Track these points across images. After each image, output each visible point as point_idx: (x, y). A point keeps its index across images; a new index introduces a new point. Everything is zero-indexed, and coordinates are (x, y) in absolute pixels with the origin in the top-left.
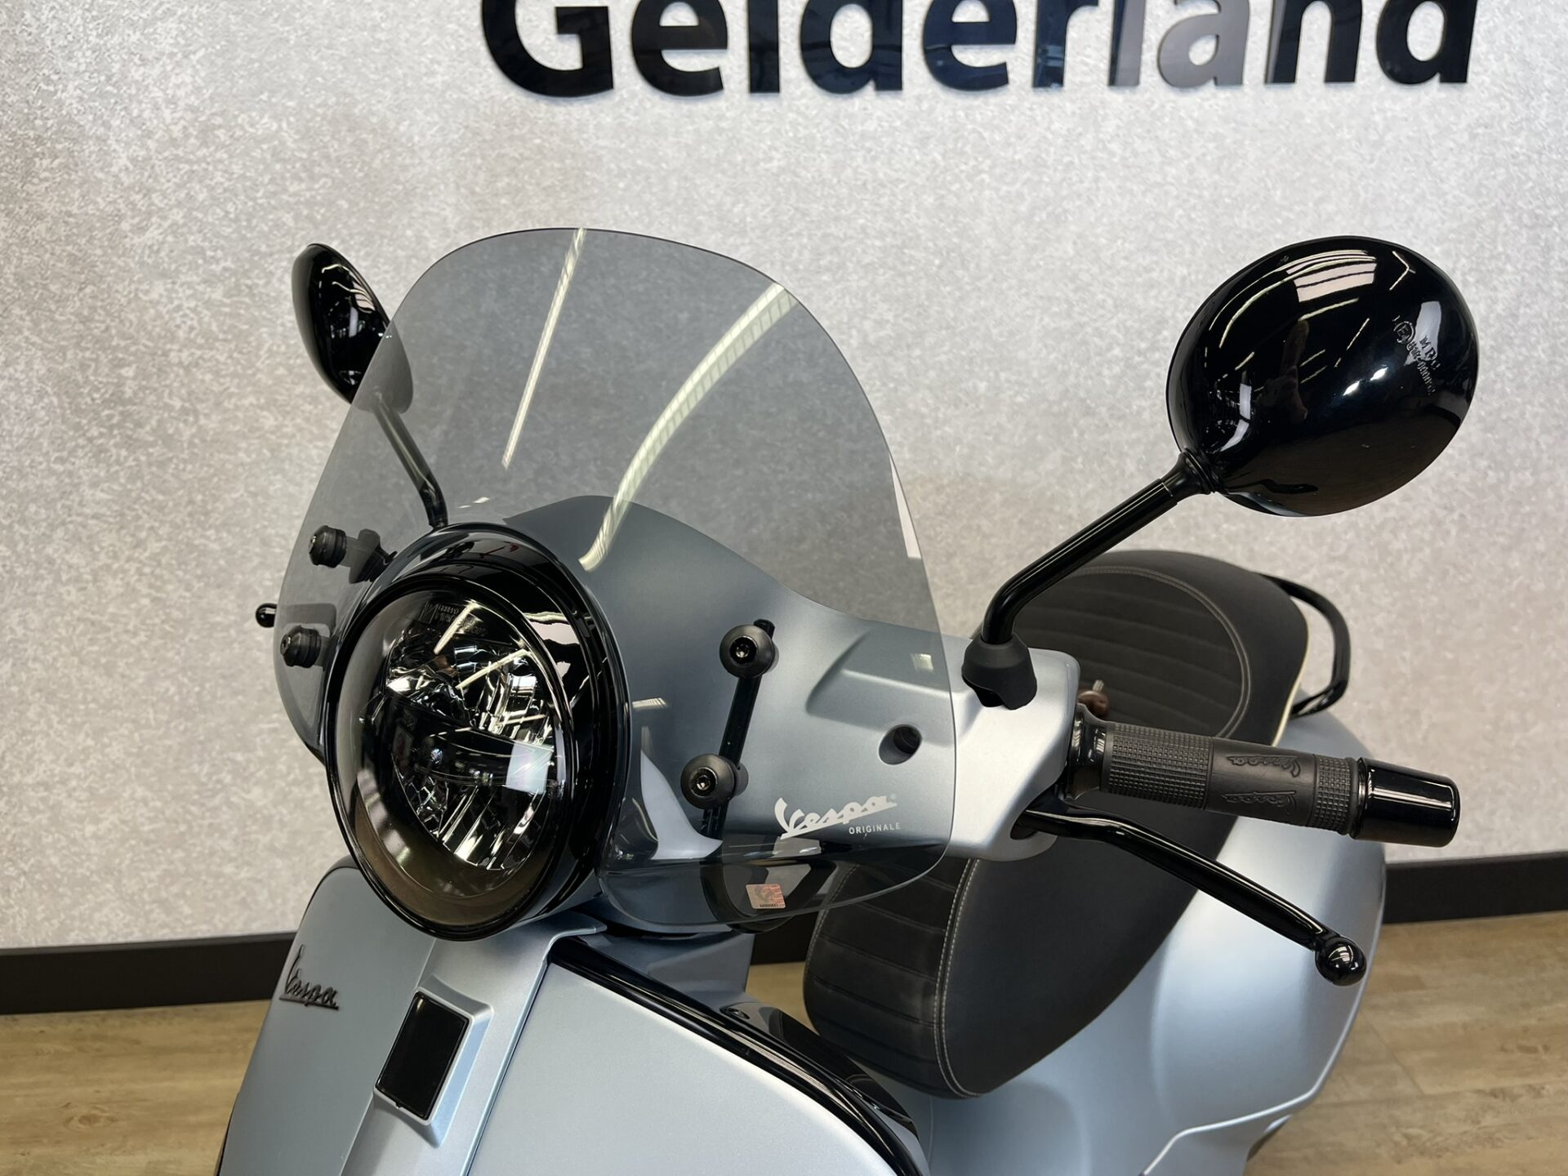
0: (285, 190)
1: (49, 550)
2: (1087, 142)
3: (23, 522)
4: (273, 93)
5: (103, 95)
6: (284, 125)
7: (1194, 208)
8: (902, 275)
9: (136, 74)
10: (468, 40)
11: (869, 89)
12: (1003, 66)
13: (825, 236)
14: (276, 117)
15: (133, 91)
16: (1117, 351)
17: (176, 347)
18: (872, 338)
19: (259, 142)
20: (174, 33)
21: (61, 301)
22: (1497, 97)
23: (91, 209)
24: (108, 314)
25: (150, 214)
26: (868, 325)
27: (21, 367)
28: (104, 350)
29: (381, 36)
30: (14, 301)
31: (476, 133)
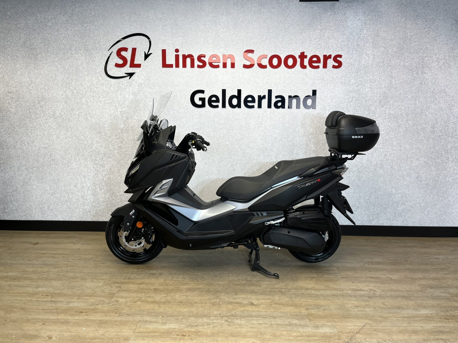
1: (128, 162)
2: (265, 115)
3: (125, 158)
5: (145, 106)
7: (280, 123)
8: (241, 131)
9: (149, 103)
10: (188, 101)
11: (237, 108)
12: (254, 105)
13: (231, 125)
16: (270, 142)
18: (237, 139)
21: (136, 130)
22: (320, 110)
23: (141, 119)
26: (236, 137)
27: (129, 138)
29: (178, 100)
30: (130, 129)
31: (188, 111)
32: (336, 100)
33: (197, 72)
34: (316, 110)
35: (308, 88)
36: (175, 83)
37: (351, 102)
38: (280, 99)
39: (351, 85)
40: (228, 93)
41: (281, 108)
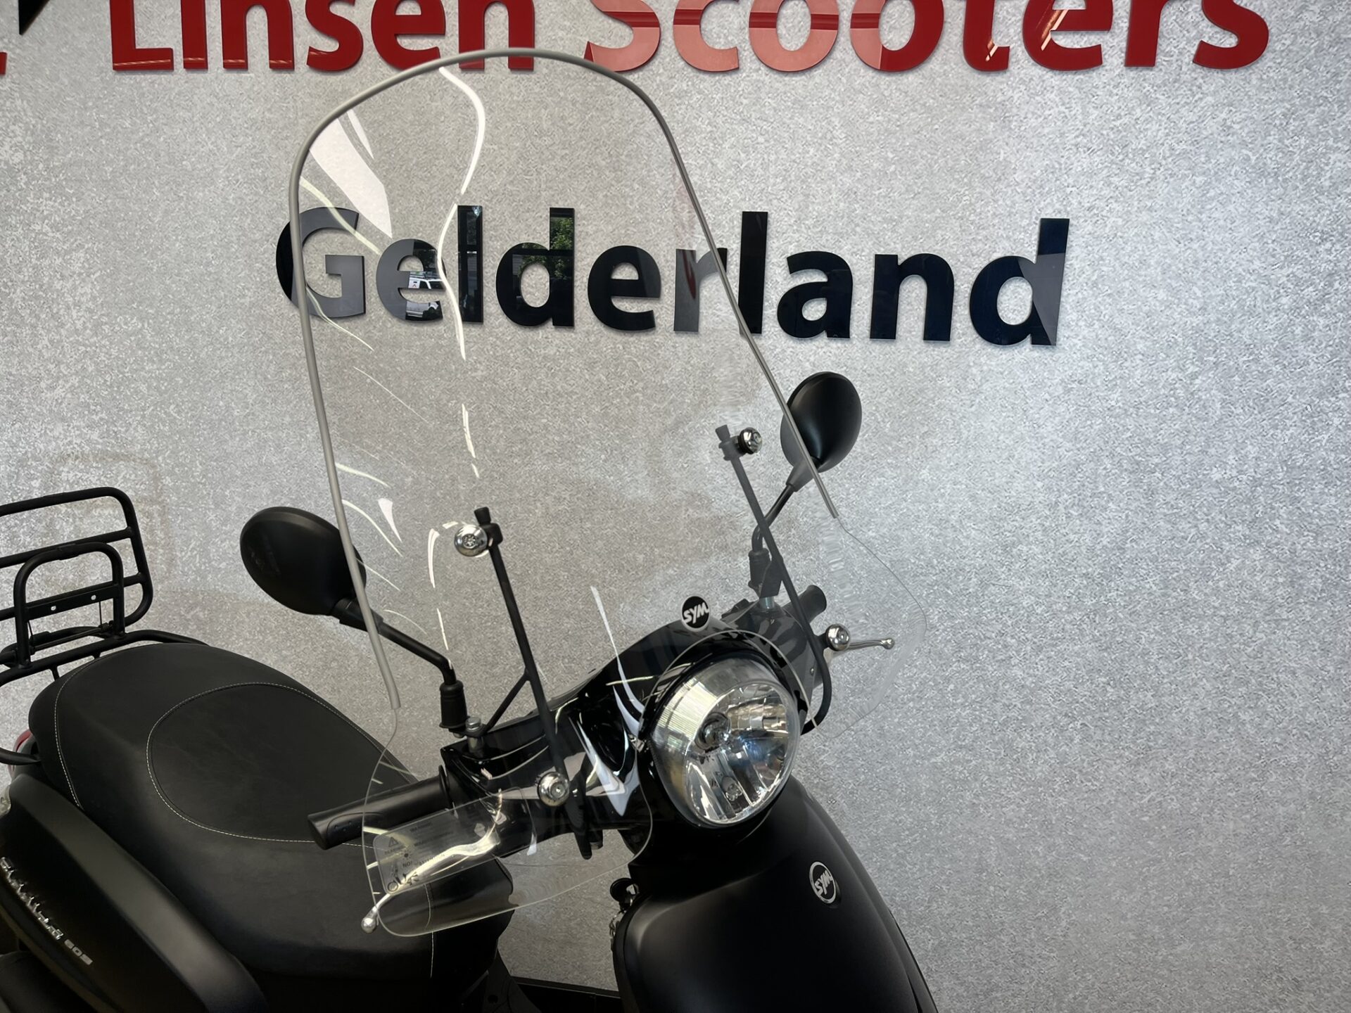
0: (144, 368)
2: (721, 374)
4: (140, 303)
6: (146, 326)
8: (576, 464)
10: (269, 275)
12: (651, 314)
13: (517, 430)
14: (141, 319)
15: (55, 296)
17: (66, 469)
19: (129, 335)
20: (82, 260)
22: (1089, 358)
24: (28, 443)
25: (58, 378)
28: (23, 467)
29: (212, 270)
31: (270, 337)
32: (1205, 290)
33: (311, 95)
34: (1057, 355)
35: (1014, 203)
36: (189, 168)
37: (1315, 306)
38: (818, 277)
39: (1321, 191)
40: (495, 228)
41: (824, 335)
